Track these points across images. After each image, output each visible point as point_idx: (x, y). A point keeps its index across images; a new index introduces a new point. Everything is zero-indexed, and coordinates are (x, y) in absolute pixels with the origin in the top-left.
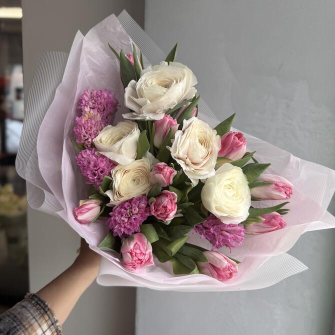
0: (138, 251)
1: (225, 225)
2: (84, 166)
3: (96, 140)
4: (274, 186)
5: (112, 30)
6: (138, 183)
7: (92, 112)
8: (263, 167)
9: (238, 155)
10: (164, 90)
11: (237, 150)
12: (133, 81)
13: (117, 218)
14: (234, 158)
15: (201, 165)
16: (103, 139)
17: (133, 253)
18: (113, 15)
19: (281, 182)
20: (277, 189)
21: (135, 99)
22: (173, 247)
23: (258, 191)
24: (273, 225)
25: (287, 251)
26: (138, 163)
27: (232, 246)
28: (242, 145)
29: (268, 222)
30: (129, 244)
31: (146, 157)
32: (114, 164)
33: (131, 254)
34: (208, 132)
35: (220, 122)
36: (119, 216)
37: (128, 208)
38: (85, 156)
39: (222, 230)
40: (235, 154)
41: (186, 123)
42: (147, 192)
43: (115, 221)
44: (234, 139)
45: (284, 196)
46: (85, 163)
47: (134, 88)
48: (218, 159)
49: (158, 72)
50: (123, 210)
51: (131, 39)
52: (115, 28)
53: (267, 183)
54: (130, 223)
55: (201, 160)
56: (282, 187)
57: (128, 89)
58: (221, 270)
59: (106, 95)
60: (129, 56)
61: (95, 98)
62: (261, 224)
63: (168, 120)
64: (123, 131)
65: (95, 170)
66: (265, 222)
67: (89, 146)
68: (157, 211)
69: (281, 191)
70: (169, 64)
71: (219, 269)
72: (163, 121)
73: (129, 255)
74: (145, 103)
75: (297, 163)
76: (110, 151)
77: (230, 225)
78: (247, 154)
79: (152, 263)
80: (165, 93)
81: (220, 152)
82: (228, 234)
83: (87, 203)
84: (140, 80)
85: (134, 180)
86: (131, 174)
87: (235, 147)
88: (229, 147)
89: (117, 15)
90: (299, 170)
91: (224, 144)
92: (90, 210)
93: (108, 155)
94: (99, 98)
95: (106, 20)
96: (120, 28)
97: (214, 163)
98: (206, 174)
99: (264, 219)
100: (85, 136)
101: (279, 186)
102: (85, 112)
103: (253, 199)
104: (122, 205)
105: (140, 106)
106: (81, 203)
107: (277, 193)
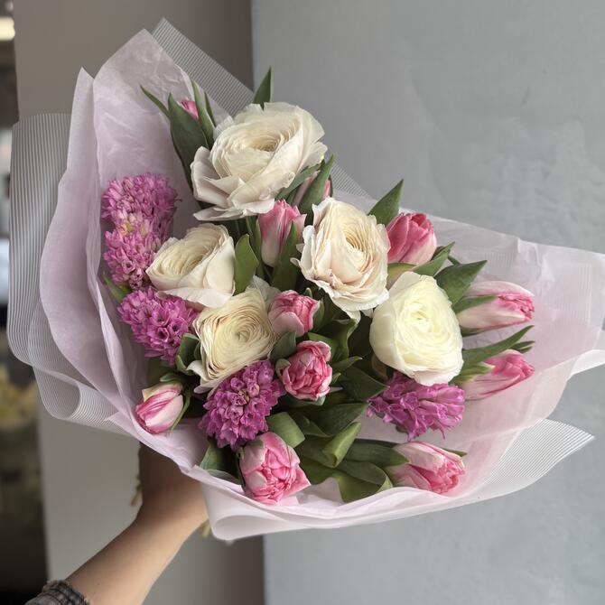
0: (276, 465)
1: (424, 388)
2: (138, 324)
3: (152, 270)
4: (497, 301)
6: (247, 340)
7: (133, 218)
8: (473, 269)
9: (424, 254)
10: (267, 155)
11: (422, 245)
12: (202, 150)
13: (221, 411)
14: (417, 260)
15: (362, 284)
16: (165, 266)
17: (266, 471)
18: (144, 32)
19: (510, 292)
20: (505, 306)
21: (213, 181)
22: (336, 448)
23: (472, 316)
24: (512, 374)
25: (547, 415)
26: (241, 300)
27: (444, 426)
28: (427, 235)
29: (501, 370)
30: (256, 454)
31: (252, 286)
32: (195, 310)
33: (264, 472)
34: (361, 221)
35: (376, 202)
36: (225, 406)
37: (238, 388)
38: (136, 303)
39: (420, 400)
40: (419, 252)
41: (317, 210)
42: (268, 352)
43: (219, 417)
44: (411, 226)
45: (521, 316)
46: (141, 316)
47: (207, 161)
48: (391, 266)
49: (245, 124)
50: (229, 393)
51: (183, 72)
52: (150, 56)
53: (485, 299)
54: (249, 415)
55: (360, 273)
56: (515, 301)
57: (196, 166)
58: (436, 472)
59: (152, 183)
60: (185, 103)
61: (134, 193)
62: (488, 376)
63: (283, 210)
64: (202, 244)
65: (163, 327)
66: (498, 371)
67: (139, 284)
68: (296, 382)
69: (512, 309)
70: (263, 107)
71: (431, 473)
72: (274, 214)
73: (260, 474)
74: (235, 185)
75: (533, 253)
76: (184, 286)
77: (434, 388)
78: (438, 251)
79: (305, 483)
80: (268, 162)
81: (391, 253)
82: (434, 404)
83: (157, 391)
84: (215, 144)
85: (238, 335)
86: (232, 324)
87: (416, 241)
88: (404, 244)
89: (151, 31)
90: (539, 263)
91: (394, 239)
92: (165, 404)
94: (141, 191)
95: (131, 42)
97: (383, 275)
98: (373, 299)
99: (493, 367)
100: (129, 266)
101: (508, 300)
102: (121, 220)
103: (465, 333)
104: (225, 385)
105: (225, 194)
106: (146, 395)
107: (505, 314)
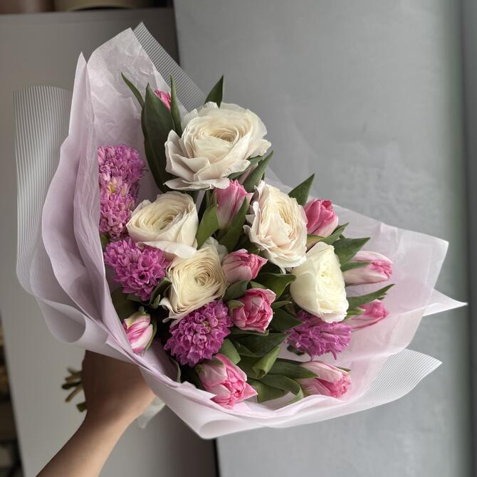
0: (235, 380)
1: (327, 325)
3: (131, 225)
4: (371, 266)
5: (127, 54)
7: (115, 180)
8: (359, 243)
9: (327, 231)
10: (227, 144)
11: (329, 223)
12: (172, 133)
14: (325, 233)
16: (142, 222)
17: (229, 384)
18: (130, 29)
19: (379, 260)
20: (375, 269)
21: (184, 159)
22: (265, 365)
23: (354, 274)
24: (377, 316)
26: (201, 254)
28: (333, 216)
29: (370, 313)
33: (226, 385)
34: (287, 202)
37: (201, 321)
39: (321, 332)
40: (326, 229)
44: (321, 208)
45: (385, 277)
50: (195, 325)
51: (154, 68)
52: (131, 50)
53: (363, 263)
56: (381, 266)
57: (169, 144)
58: (335, 383)
61: (115, 160)
62: (361, 317)
63: (237, 188)
65: (145, 271)
66: (366, 314)
68: (249, 318)
69: (380, 272)
70: (219, 105)
72: (230, 190)
74: (202, 165)
75: (393, 234)
76: (161, 240)
78: (338, 228)
80: (230, 149)
81: (308, 226)
82: (333, 336)
85: (196, 279)
87: (325, 220)
88: (317, 221)
89: (133, 29)
90: (397, 240)
91: (310, 215)
92: (143, 331)
93: (159, 245)
94: (121, 160)
96: (139, 50)
97: (304, 242)
99: (365, 310)
100: (114, 220)
101: (378, 265)
103: (347, 285)
105: (192, 171)
107: (375, 275)
